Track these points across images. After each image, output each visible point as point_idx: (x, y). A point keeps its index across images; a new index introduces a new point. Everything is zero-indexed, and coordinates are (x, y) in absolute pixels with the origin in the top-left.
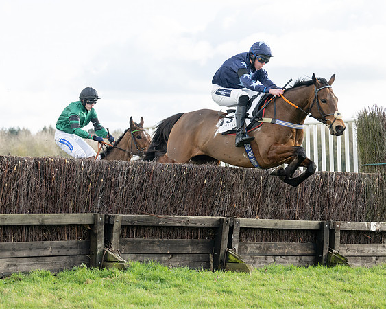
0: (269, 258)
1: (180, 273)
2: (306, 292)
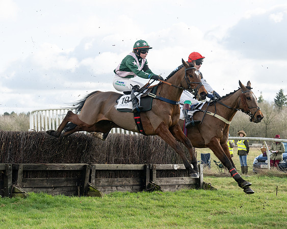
0: (113, 188)
1: (59, 198)
2: (136, 208)
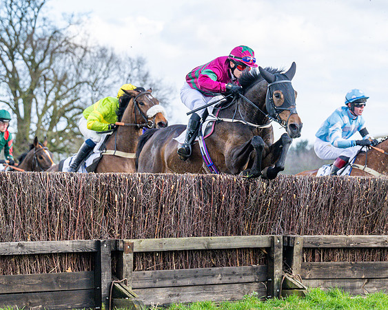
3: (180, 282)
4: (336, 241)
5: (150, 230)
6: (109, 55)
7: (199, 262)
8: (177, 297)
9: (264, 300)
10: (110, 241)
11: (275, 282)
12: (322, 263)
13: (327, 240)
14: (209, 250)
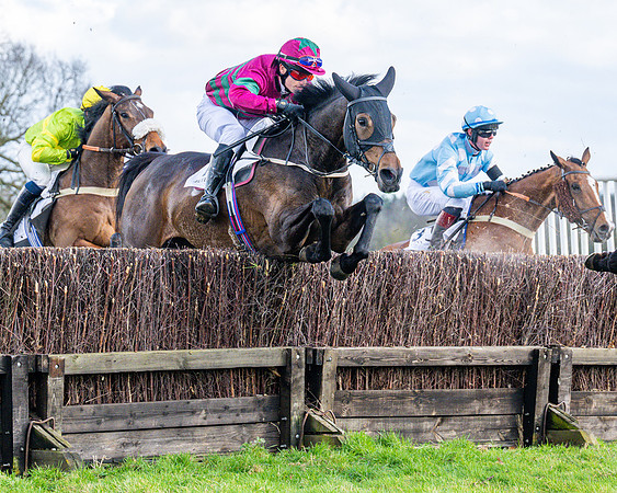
3: (139, 423)
4: (389, 356)
5: (91, 340)
6: (27, 56)
7: (170, 391)
8: (134, 448)
9: (275, 451)
10: (27, 358)
11: (293, 423)
12: (368, 391)
13: (376, 354)
14: (187, 371)
